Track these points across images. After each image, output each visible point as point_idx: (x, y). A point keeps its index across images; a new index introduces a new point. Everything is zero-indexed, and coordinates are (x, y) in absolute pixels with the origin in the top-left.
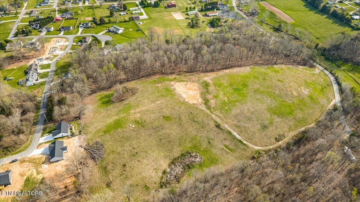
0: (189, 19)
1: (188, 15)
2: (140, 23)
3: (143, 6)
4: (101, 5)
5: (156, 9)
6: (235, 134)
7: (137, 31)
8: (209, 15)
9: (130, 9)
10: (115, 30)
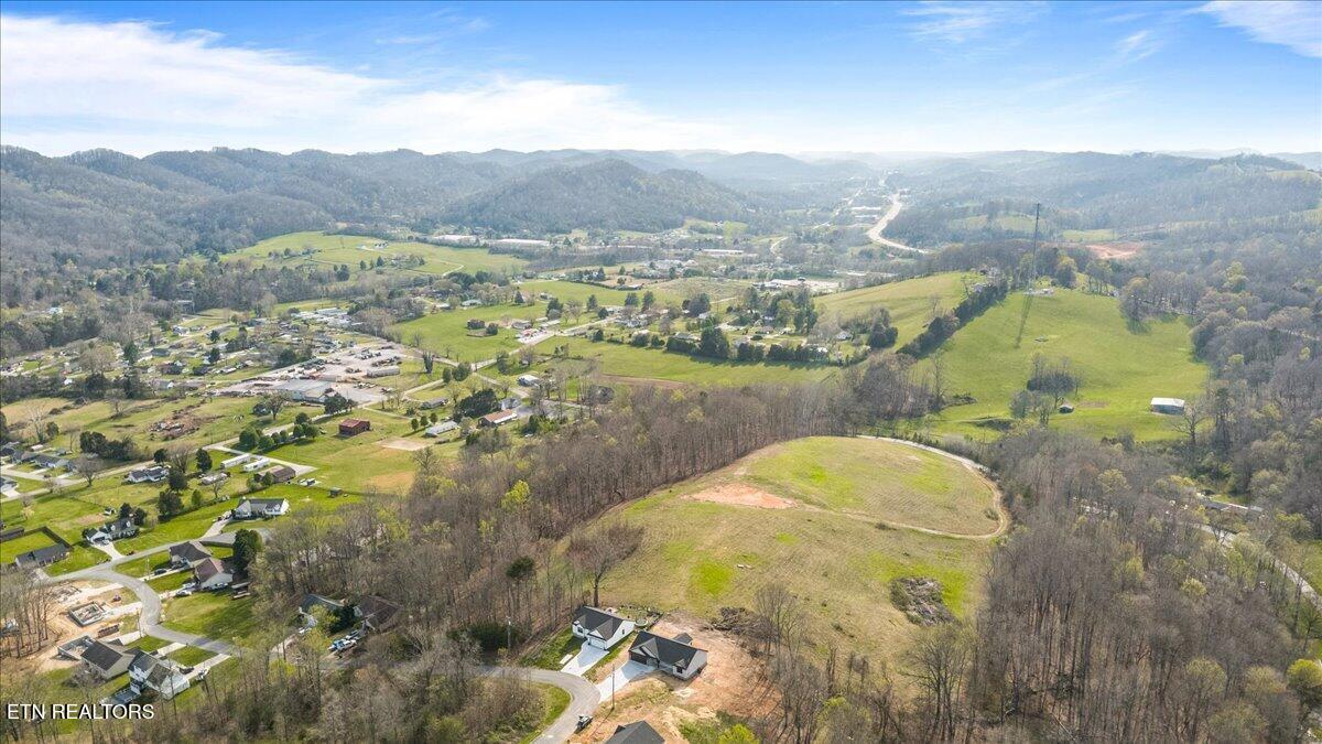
0: (448, 441)
1: (434, 437)
2: (313, 482)
3: (256, 450)
4: (90, 481)
5: (311, 446)
6: (924, 530)
7: (330, 497)
8: (496, 422)
9: (225, 462)
10: (263, 508)
